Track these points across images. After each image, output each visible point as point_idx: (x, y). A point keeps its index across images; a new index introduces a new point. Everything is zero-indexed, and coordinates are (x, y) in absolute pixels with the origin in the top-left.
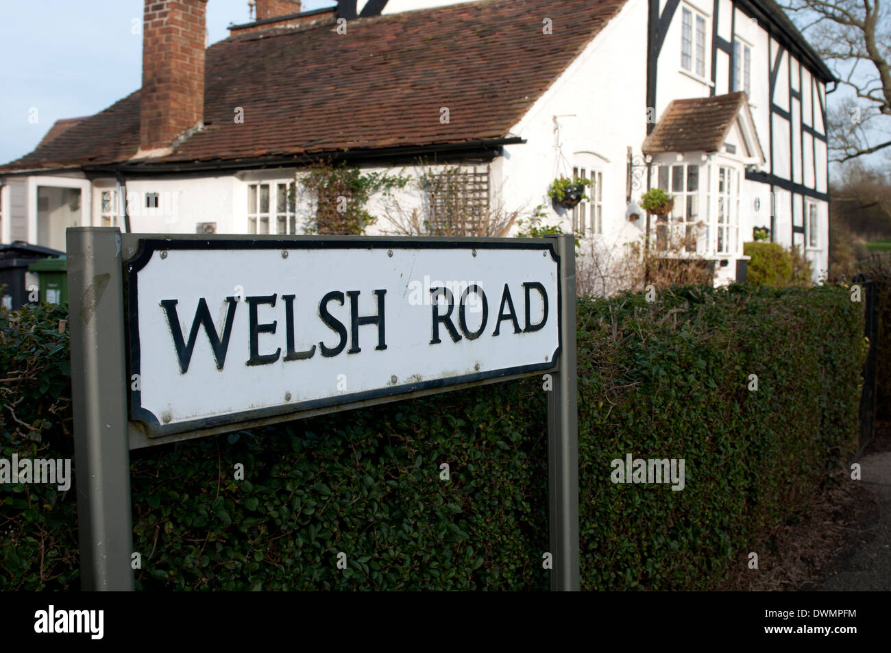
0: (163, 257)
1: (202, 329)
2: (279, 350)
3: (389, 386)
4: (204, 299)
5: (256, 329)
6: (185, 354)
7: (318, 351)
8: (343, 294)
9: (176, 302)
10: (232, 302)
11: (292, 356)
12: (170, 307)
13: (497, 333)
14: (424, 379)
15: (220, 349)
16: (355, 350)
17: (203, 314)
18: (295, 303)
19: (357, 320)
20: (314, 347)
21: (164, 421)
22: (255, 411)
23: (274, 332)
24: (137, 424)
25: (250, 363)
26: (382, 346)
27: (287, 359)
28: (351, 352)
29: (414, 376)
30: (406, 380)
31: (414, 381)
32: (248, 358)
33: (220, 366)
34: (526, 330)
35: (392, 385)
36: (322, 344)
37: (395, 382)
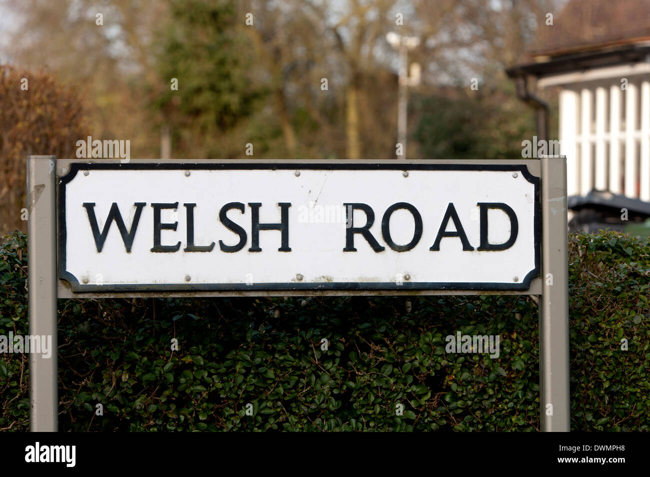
0: (86, 175)
1: (114, 224)
2: (180, 243)
3: (293, 282)
4: (116, 203)
5: (159, 227)
6: (100, 240)
7: (217, 247)
8: (243, 205)
9: (94, 204)
10: (140, 207)
11: (191, 248)
12: (90, 208)
13: (436, 247)
14: (335, 281)
15: (128, 239)
16: (256, 248)
17: (115, 213)
18: (195, 210)
19: (258, 226)
20: (213, 244)
21: (84, 282)
22: (157, 285)
23: (175, 230)
24: (64, 281)
25: (153, 250)
26: (285, 248)
27: (187, 250)
28: (251, 250)
29: (324, 277)
30: (313, 279)
31: (323, 281)
32: (152, 246)
33: (129, 250)
34: (480, 249)
35: (297, 281)
36: (221, 242)
37: (301, 279)
